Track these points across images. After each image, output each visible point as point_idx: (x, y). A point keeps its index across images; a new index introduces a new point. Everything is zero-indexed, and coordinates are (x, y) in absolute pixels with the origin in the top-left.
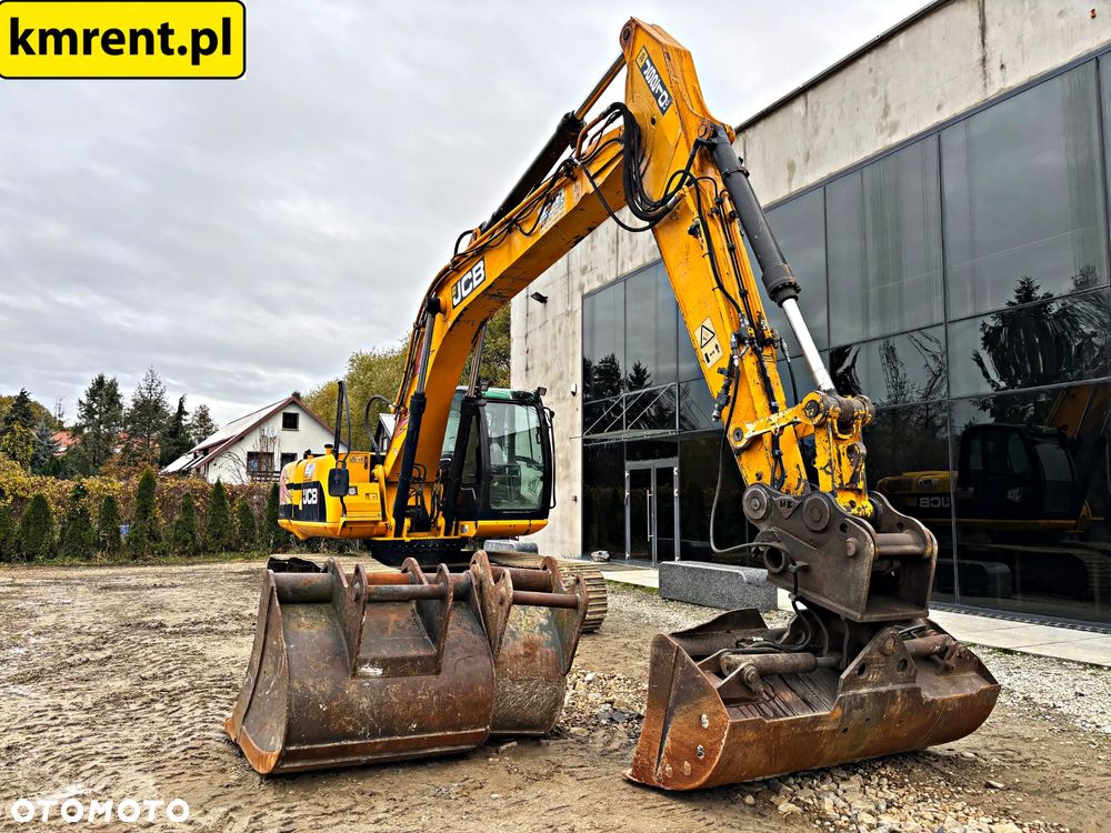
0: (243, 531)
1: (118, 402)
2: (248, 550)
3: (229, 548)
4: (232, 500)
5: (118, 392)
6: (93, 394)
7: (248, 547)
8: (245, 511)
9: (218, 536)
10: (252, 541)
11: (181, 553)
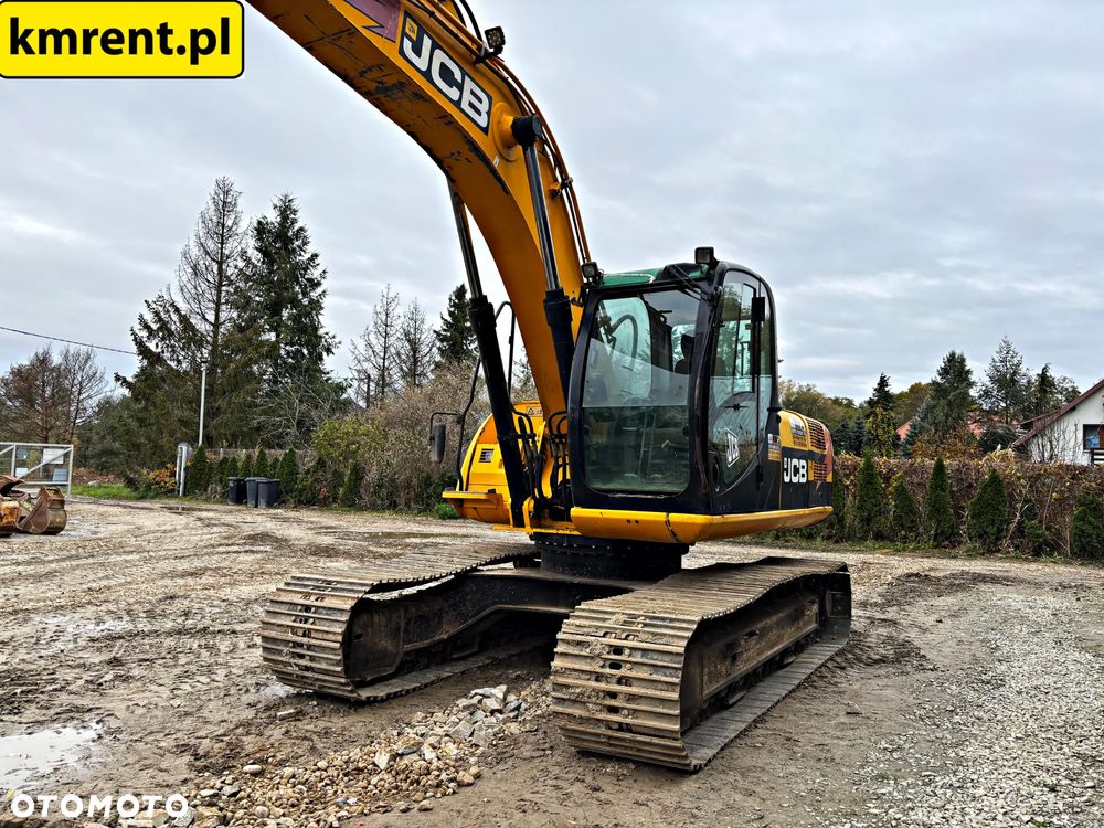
0: (898, 518)
1: (967, 379)
2: (905, 540)
3: (879, 536)
4: (887, 479)
5: (967, 368)
6: (944, 372)
7: (905, 537)
8: (901, 492)
9: (867, 521)
10: (910, 529)
11: (829, 538)
